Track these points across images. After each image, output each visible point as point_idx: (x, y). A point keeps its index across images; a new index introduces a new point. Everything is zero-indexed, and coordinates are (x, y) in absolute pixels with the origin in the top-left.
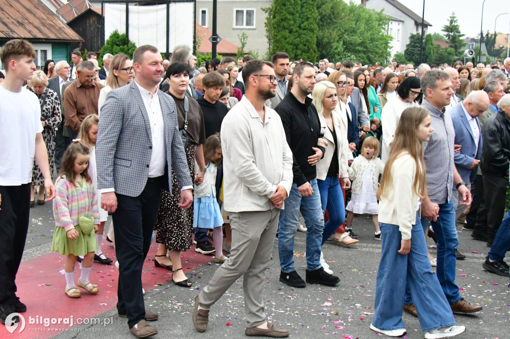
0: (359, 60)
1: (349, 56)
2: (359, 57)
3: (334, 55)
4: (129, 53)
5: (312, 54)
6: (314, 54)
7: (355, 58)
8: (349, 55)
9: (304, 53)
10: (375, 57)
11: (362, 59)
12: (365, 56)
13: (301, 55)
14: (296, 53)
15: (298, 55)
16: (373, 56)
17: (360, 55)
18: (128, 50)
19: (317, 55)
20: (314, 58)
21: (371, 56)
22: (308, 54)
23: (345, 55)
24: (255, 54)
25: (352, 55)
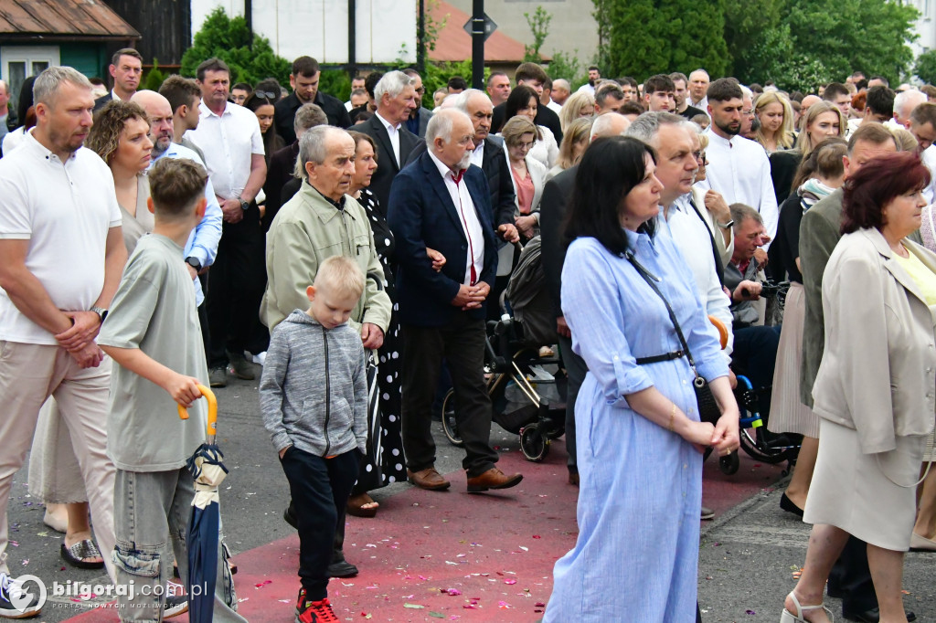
0: (832, 72)
1: (805, 63)
2: (833, 64)
3: (769, 60)
4: (253, 66)
5: (713, 59)
6: (718, 59)
7: (822, 68)
8: (806, 59)
9: (692, 58)
10: (874, 63)
11: (840, 69)
12: (848, 62)
13: (686, 61)
14: (672, 56)
15: (679, 64)
16: (869, 62)
17: (835, 60)
18: (252, 59)
19: (725, 63)
20: (718, 68)
21: (864, 61)
22: (704, 60)
23: (796, 60)
24: (571, 61)
25: (814, 59)
